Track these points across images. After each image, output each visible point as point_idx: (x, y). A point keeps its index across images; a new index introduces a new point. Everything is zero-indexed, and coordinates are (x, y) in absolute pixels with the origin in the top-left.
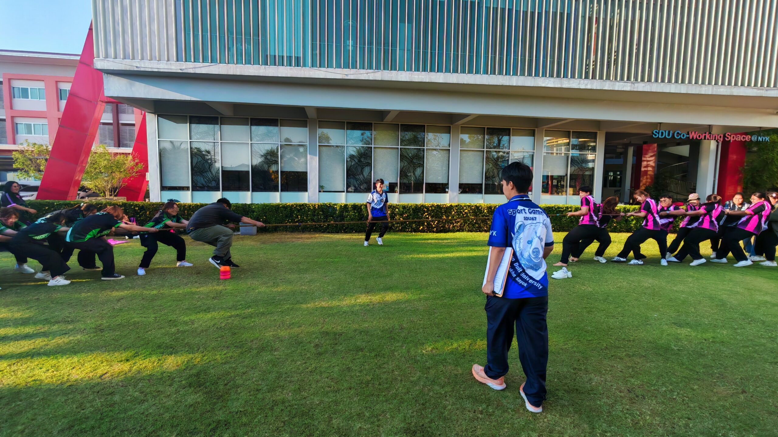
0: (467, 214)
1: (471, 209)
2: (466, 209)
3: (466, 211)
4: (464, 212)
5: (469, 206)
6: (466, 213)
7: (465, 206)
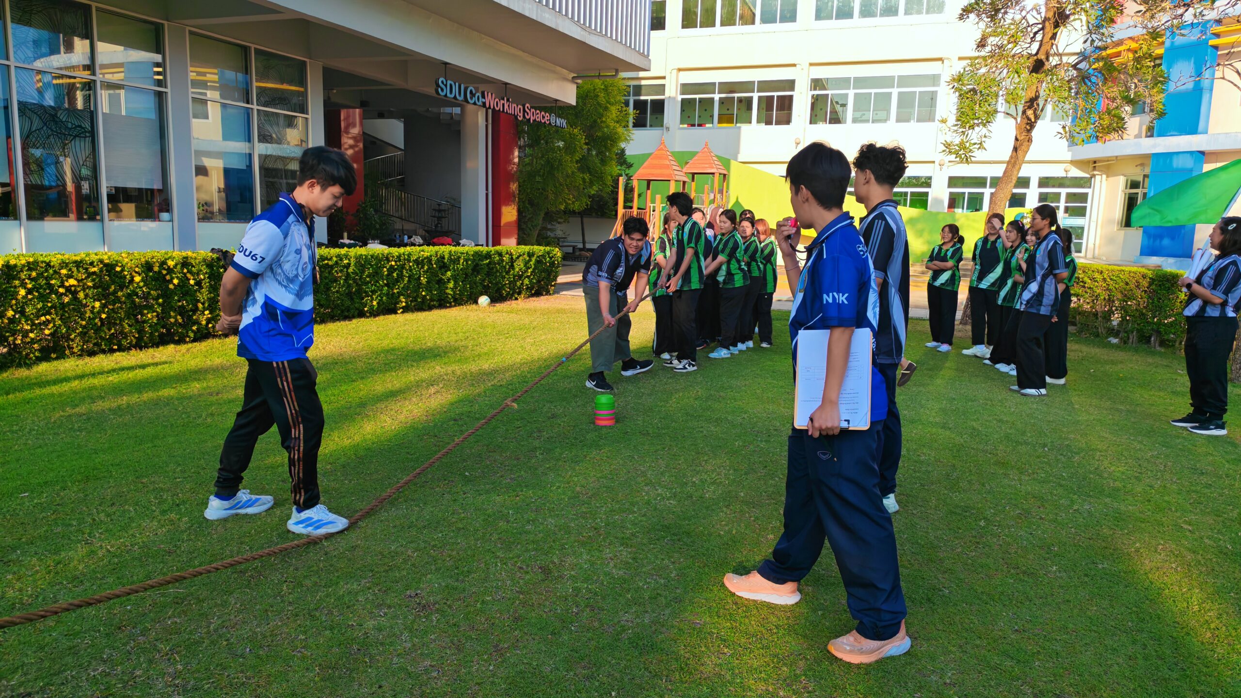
0: (75, 293)
1: (90, 275)
2: (70, 276)
3: (72, 282)
4: (62, 285)
5: (78, 264)
6: (68, 289)
7: (64, 264)
